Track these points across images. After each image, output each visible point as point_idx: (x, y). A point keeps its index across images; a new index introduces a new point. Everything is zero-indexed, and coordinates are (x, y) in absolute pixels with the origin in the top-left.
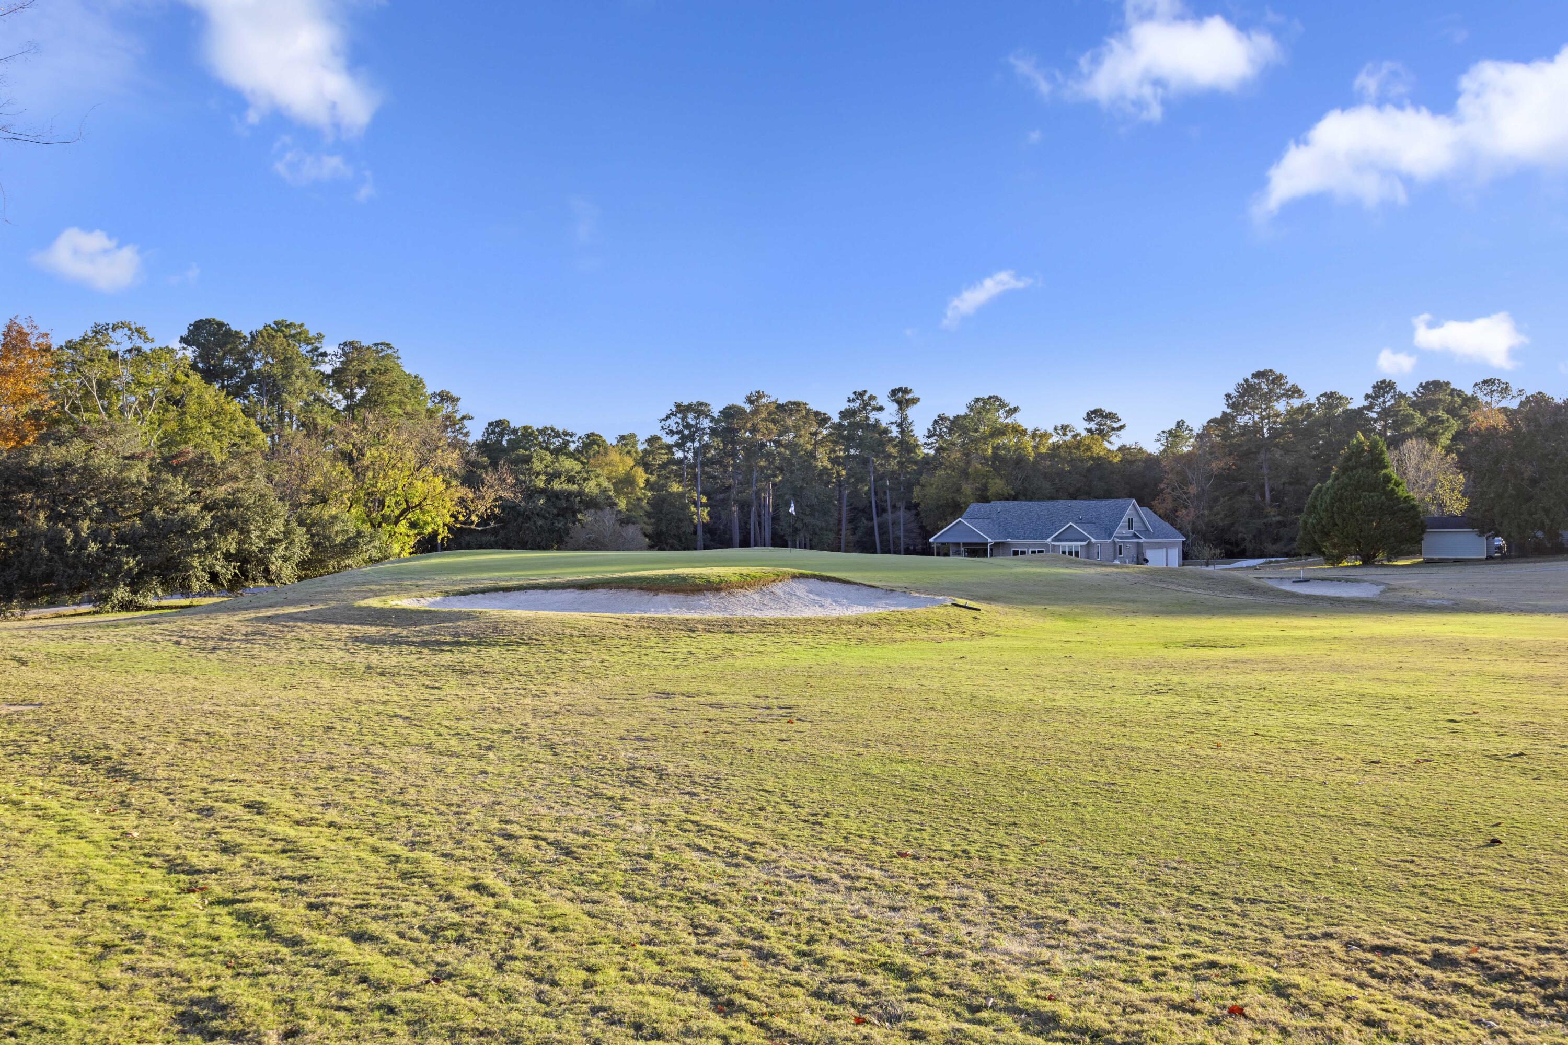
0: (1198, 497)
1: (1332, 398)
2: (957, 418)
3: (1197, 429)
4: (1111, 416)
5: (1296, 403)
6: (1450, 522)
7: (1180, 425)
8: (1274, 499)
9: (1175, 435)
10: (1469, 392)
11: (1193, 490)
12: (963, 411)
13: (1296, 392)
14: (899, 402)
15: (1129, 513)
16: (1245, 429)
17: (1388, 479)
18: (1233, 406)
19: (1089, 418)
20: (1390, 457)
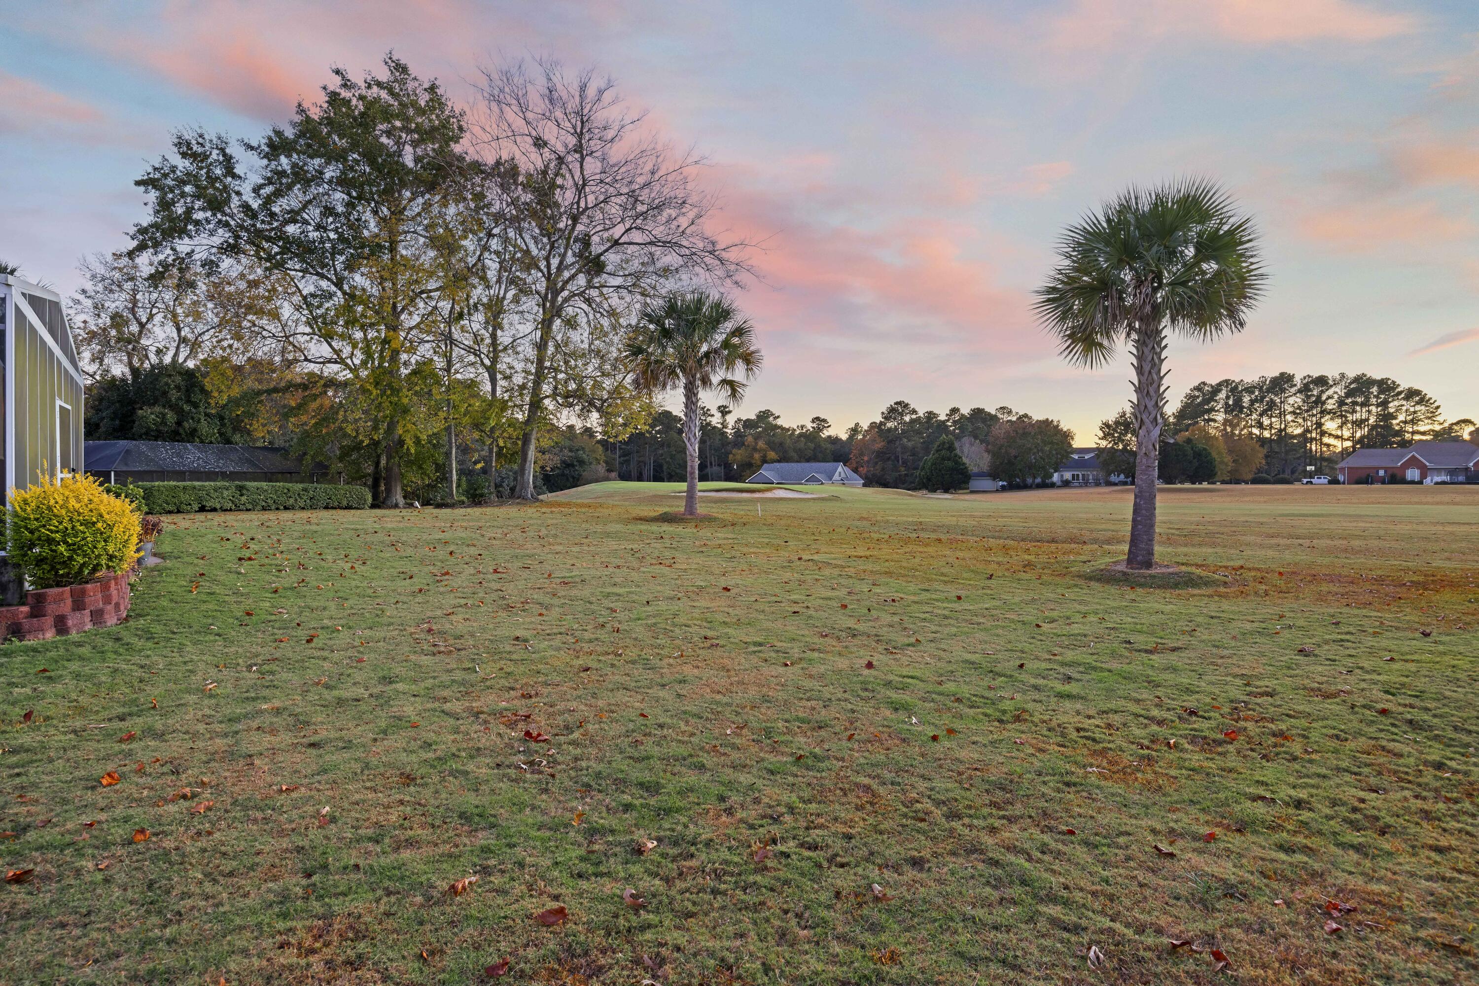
0: (868, 462)
1: (931, 415)
2: (748, 420)
3: (866, 428)
4: (824, 421)
5: (914, 416)
6: (981, 475)
7: (857, 425)
8: (903, 463)
9: (855, 430)
10: (993, 412)
11: (866, 458)
12: (753, 417)
13: (914, 412)
14: (722, 412)
15: (840, 469)
16: (890, 430)
17: (956, 455)
18: (885, 418)
19: (813, 421)
20: (957, 445)
